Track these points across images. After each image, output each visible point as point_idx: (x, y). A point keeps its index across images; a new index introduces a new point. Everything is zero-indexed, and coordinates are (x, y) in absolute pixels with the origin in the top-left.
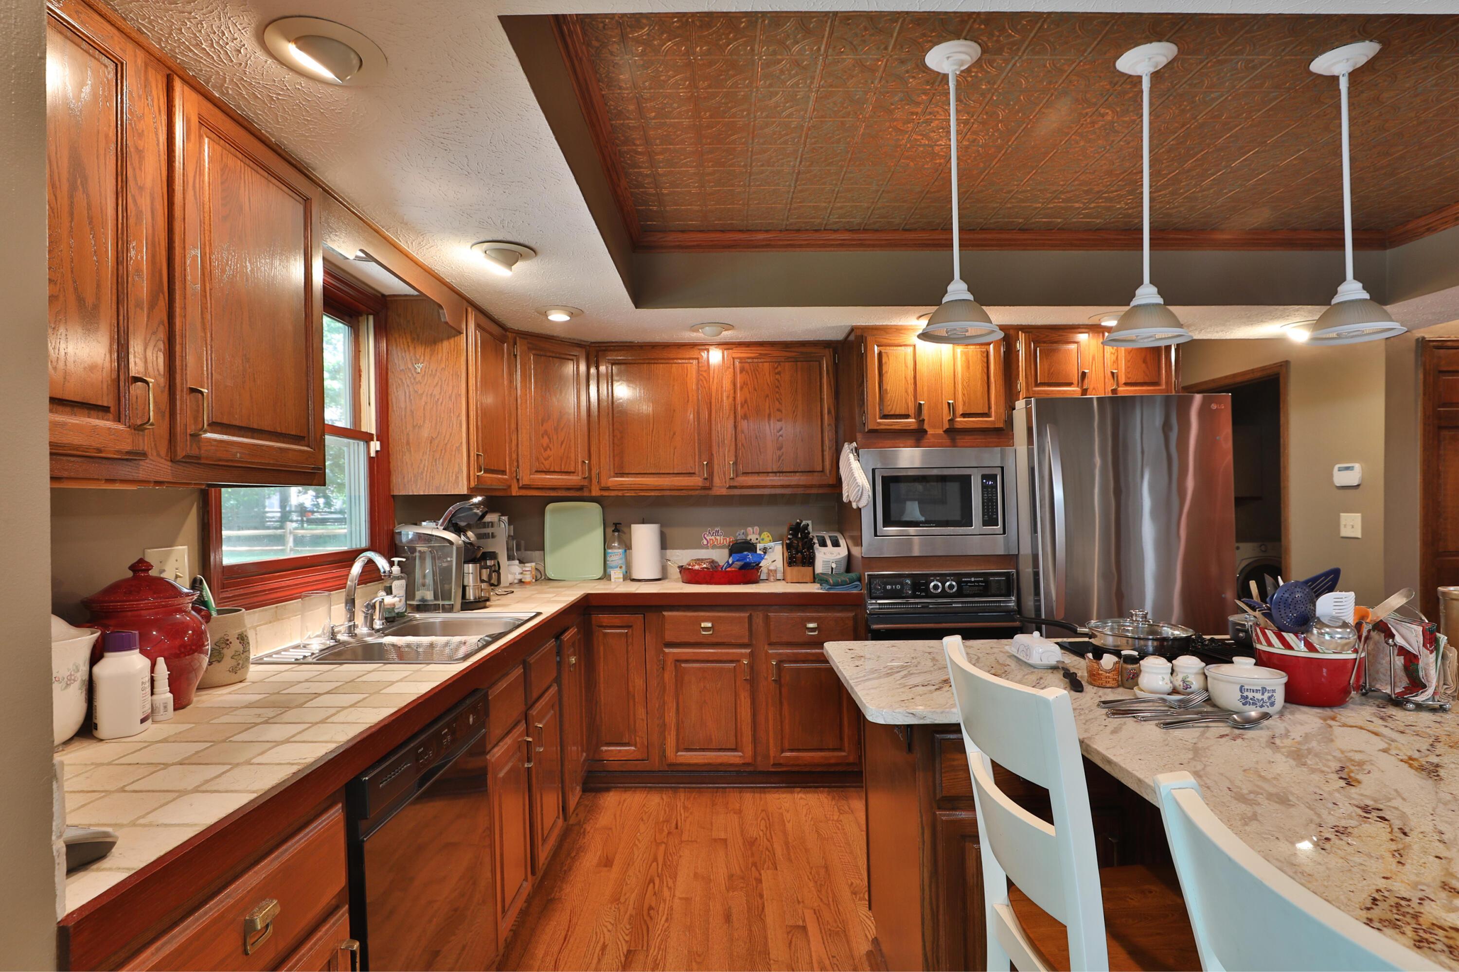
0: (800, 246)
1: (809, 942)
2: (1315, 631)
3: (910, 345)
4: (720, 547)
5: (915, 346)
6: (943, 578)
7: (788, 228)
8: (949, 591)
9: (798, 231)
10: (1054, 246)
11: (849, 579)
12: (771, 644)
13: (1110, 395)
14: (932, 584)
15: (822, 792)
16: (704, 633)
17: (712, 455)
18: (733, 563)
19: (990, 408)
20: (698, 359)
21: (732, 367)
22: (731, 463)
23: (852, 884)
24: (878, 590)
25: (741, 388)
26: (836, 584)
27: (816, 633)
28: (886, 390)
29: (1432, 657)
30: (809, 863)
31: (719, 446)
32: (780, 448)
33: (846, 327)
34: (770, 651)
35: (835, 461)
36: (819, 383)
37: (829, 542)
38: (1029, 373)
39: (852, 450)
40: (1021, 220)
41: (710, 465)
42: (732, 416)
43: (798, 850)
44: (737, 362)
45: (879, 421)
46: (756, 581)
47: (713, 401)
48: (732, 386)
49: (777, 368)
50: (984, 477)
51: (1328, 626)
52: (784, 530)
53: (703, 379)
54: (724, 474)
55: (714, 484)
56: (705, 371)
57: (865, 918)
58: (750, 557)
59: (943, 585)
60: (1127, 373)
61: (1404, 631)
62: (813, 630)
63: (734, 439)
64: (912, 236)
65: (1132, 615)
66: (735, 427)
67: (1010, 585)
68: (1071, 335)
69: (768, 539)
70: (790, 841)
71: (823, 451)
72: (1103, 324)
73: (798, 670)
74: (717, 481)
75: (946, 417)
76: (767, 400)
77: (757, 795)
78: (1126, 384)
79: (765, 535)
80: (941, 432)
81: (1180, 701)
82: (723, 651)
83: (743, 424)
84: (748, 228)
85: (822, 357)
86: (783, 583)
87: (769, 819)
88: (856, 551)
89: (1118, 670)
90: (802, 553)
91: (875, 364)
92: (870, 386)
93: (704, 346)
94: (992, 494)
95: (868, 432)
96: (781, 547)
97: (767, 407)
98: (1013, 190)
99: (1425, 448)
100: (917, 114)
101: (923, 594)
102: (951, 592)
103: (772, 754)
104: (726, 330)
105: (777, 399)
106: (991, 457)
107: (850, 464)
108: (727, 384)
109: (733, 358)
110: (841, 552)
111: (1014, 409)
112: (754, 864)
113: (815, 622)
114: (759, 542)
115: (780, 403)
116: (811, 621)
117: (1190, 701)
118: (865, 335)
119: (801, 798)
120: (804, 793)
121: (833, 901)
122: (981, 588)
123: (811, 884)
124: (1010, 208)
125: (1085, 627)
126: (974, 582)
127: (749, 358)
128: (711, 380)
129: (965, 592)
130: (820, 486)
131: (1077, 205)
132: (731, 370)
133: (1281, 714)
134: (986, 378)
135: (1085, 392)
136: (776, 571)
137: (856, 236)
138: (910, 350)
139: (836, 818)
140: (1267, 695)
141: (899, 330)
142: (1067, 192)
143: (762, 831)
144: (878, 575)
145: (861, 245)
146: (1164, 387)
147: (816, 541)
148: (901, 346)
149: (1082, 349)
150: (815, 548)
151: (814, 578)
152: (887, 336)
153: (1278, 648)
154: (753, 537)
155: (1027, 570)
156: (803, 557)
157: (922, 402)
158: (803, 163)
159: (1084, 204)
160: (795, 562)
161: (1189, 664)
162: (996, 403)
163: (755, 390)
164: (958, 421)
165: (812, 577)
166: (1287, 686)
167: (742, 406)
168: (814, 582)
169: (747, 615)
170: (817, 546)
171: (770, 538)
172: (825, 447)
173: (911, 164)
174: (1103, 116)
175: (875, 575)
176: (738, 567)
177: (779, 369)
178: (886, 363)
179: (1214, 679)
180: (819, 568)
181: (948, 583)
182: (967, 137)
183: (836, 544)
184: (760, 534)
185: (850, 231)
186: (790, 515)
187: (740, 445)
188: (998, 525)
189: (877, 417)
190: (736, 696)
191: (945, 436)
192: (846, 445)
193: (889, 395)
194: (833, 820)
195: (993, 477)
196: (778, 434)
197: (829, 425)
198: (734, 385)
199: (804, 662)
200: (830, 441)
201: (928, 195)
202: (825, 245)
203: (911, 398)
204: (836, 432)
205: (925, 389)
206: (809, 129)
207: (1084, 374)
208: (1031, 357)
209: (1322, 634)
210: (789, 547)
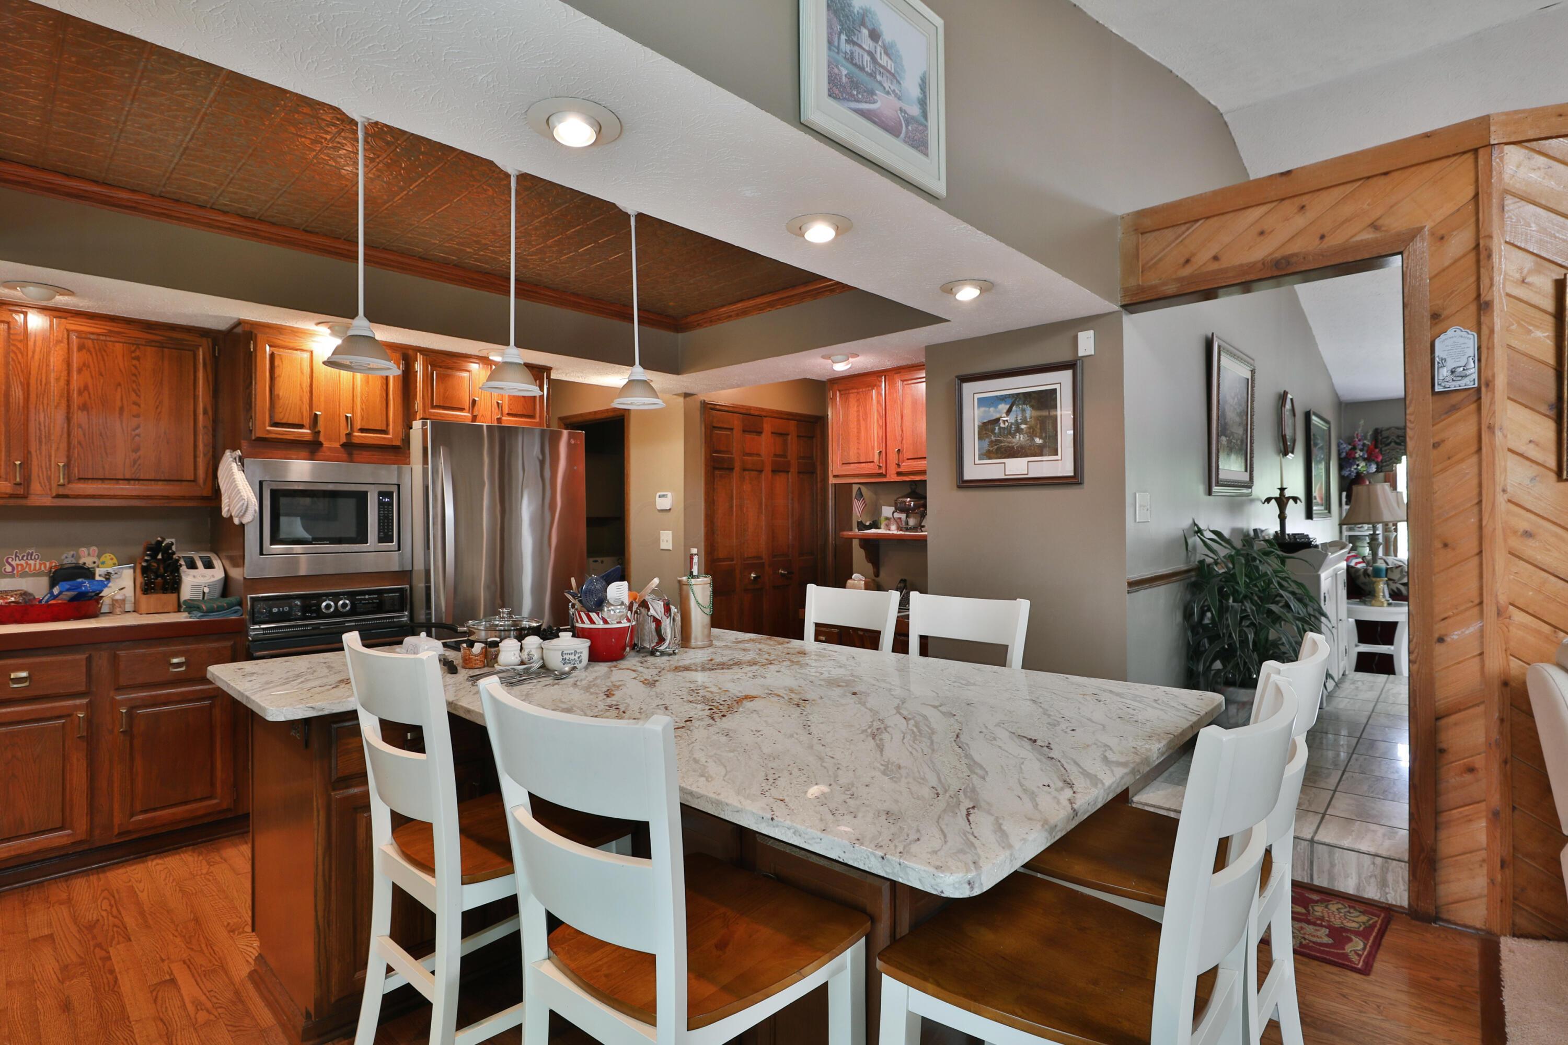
0: (179, 219)
1: (179, 990)
2: (606, 609)
3: (306, 351)
4: (34, 575)
5: (312, 352)
6: (336, 597)
7: (163, 194)
8: (341, 610)
9: (177, 201)
10: (450, 280)
11: (227, 604)
12: (119, 689)
13: (496, 424)
14: (324, 604)
15: (186, 852)
16: (15, 686)
17: (29, 452)
18: (60, 593)
19: (388, 425)
20: (8, 323)
21: (65, 341)
22: (61, 464)
23: (229, 924)
24: (263, 613)
25: (80, 371)
26: (210, 611)
27: (183, 669)
28: (278, 395)
29: (668, 620)
30: (173, 922)
31: (40, 442)
32: (136, 450)
33: (231, 318)
34: (118, 698)
35: (211, 471)
36: (192, 377)
37: (199, 564)
38: (425, 394)
39: (235, 459)
40: (421, 250)
41: (26, 465)
42: (64, 404)
43: (158, 914)
44: (74, 337)
45: (269, 428)
46: (95, 615)
47: (33, 381)
48: (65, 366)
49: (134, 351)
50: (381, 494)
51: (613, 605)
52: (138, 550)
53: (17, 352)
54: (49, 478)
55: (32, 491)
56: (21, 341)
57: (245, 947)
58: (87, 585)
59: (336, 604)
60: (510, 405)
61: (655, 605)
62: (179, 665)
63: (65, 435)
64: (313, 239)
65: (500, 612)
66: (68, 419)
67: (403, 600)
68: (464, 364)
69: (111, 562)
70: (146, 909)
71: (195, 457)
72: (491, 358)
73: (157, 715)
74: (36, 487)
75: (344, 431)
76: (119, 390)
77: (93, 878)
78: (509, 414)
79: (107, 557)
80: (337, 445)
81: (524, 669)
82: (44, 706)
83: (80, 417)
84: (106, 182)
85: (198, 347)
86: (135, 614)
87: (114, 897)
88: (235, 573)
89: (485, 653)
90: (162, 576)
91: (265, 366)
92: (258, 390)
93: (22, 307)
94: (388, 511)
95: (255, 440)
96: (131, 571)
97: (118, 397)
98: (414, 225)
99: (706, 483)
100: (326, 139)
101: (314, 615)
102: (344, 610)
103: (117, 821)
104: (61, 295)
105: (134, 390)
106: (387, 475)
107: (232, 474)
108: (56, 359)
109: (68, 330)
110: (217, 574)
111: (411, 428)
112: (99, 945)
113: (182, 656)
114: (98, 567)
115: (137, 395)
116: (176, 655)
117: (531, 667)
118: (255, 331)
119: (158, 864)
120: (160, 858)
121: (206, 945)
122: (375, 605)
123: (178, 940)
124: (411, 238)
125: (464, 626)
126: (369, 598)
127: (92, 333)
128: (30, 354)
129: (358, 610)
130: (191, 498)
131: (468, 250)
132: (64, 345)
133: (586, 668)
134: (385, 395)
135: (474, 418)
136: (124, 601)
137: (249, 224)
138: (306, 356)
139: (204, 871)
140: (577, 655)
141: (295, 332)
142: (461, 238)
143: (106, 910)
144: (262, 597)
145: (255, 235)
146: (538, 420)
147: (182, 562)
148: (297, 350)
149: (473, 378)
150: (181, 571)
151: (179, 606)
152: (281, 337)
153: (587, 625)
154: (87, 558)
155: (420, 585)
156: (165, 582)
157: (318, 413)
158: (194, 141)
159: (475, 250)
160: (153, 588)
161: (532, 642)
162: (394, 422)
163: (101, 374)
164: (356, 436)
165: (176, 605)
166: (591, 648)
167: (80, 393)
168: (179, 611)
169: (84, 656)
170: (184, 568)
171: (115, 561)
172: (198, 453)
173: (317, 176)
174: (486, 190)
175: (258, 597)
176: (68, 598)
177: (138, 353)
178: (279, 366)
179: (548, 649)
180: (186, 593)
181: (341, 602)
182: (372, 172)
183: (209, 565)
184: (99, 557)
185: (242, 216)
186: (150, 531)
187: (75, 442)
188: (392, 542)
189: (267, 423)
190: (64, 760)
191: (342, 450)
192: (228, 453)
193: (281, 401)
194: (202, 874)
195: (389, 495)
196: (134, 433)
197: (205, 427)
198: (69, 364)
199: (165, 704)
200: (205, 445)
201: (332, 208)
202: (210, 225)
203: (306, 407)
204: (214, 436)
205: (322, 399)
206: (205, 114)
207: (474, 401)
208: (428, 379)
209: (609, 611)
210: (145, 570)
